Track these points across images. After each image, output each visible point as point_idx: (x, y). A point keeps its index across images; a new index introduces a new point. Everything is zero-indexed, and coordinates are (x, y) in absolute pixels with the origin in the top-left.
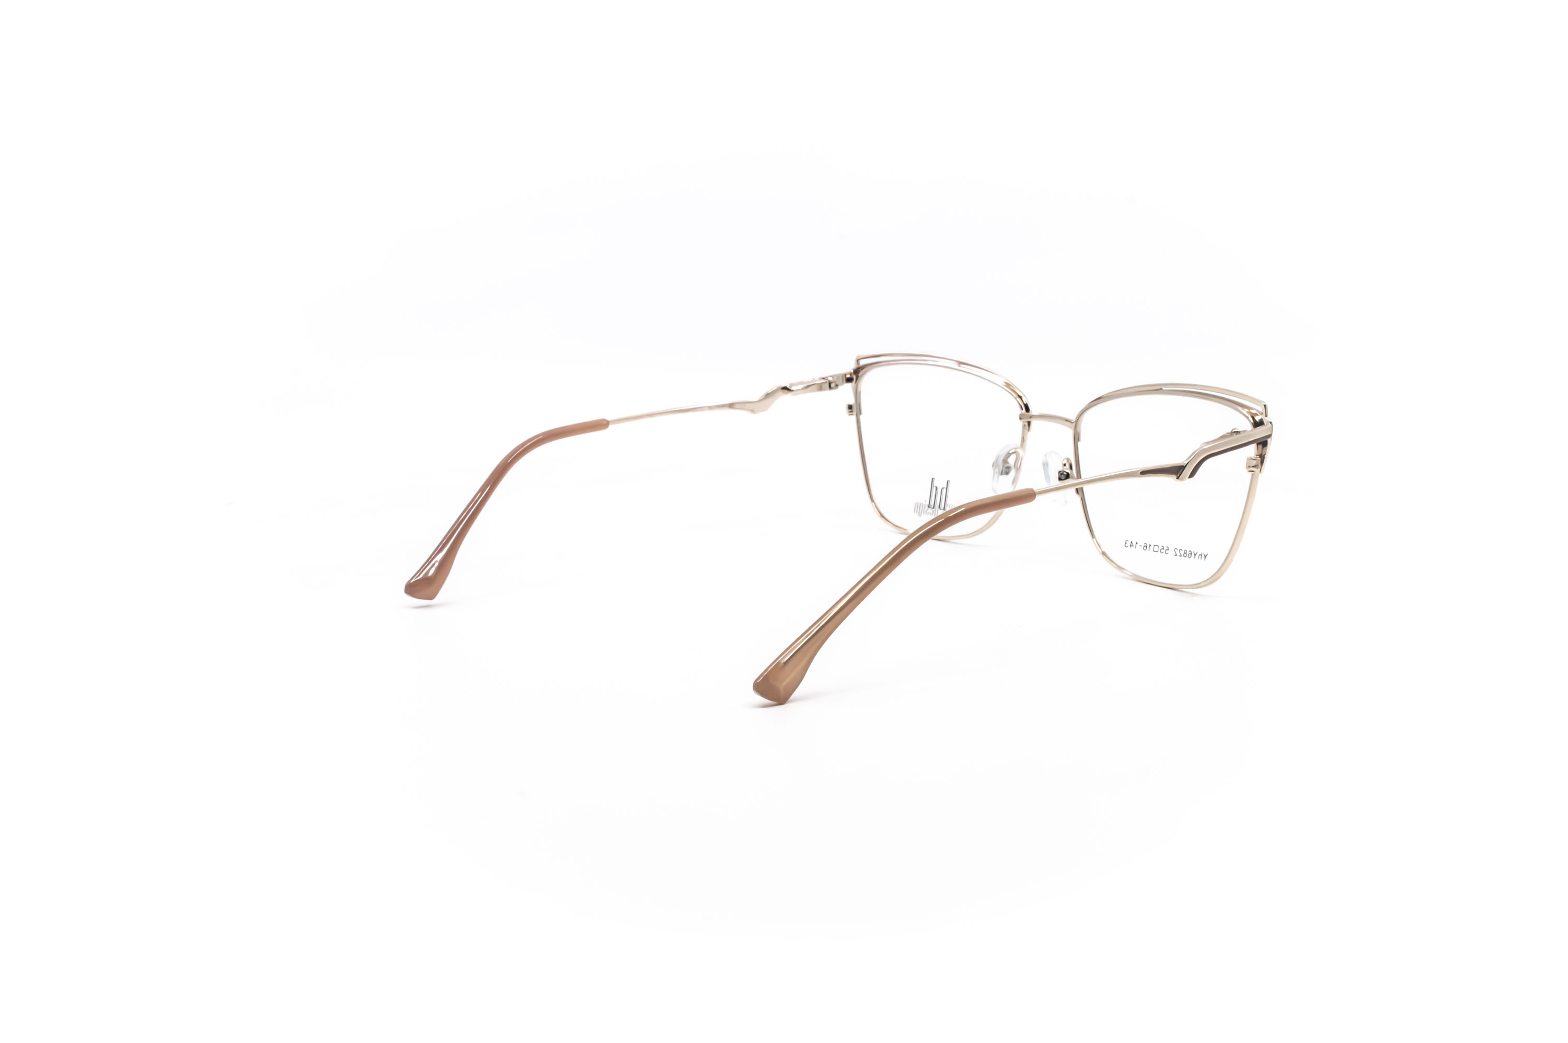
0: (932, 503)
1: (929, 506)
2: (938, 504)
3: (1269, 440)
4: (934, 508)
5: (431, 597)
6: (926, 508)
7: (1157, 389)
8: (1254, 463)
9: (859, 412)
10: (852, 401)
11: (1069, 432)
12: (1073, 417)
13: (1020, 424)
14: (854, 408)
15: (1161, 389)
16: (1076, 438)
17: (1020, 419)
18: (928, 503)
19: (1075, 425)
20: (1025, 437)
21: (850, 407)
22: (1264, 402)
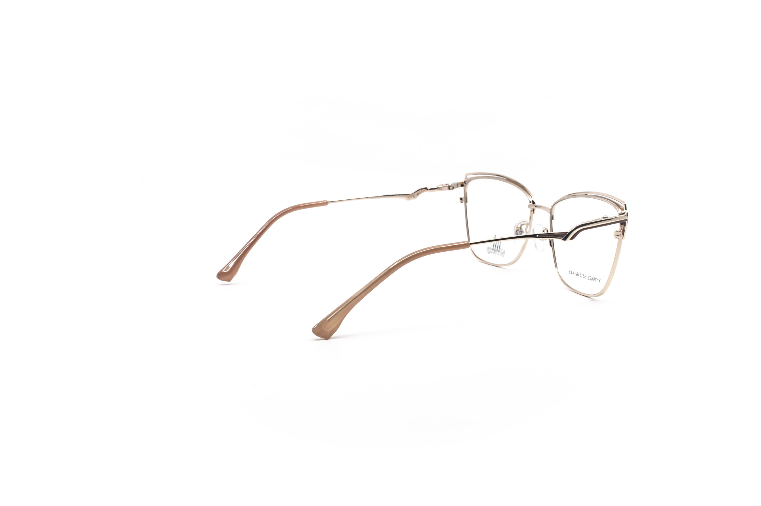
0: (494, 248)
1: (493, 249)
2: (497, 248)
3: (626, 222)
4: (495, 250)
5: (229, 280)
6: (492, 250)
7: (586, 195)
8: (620, 233)
9: (466, 202)
10: (462, 196)
11: (548, 216)
12: (550, 208)
13: (529, 210)
14: (463, 199)
15: (587, 194)
16: (552, 218)
17: (529, 207)
18: (492, 248)
19: (551, 211)
20: (531, 217)
21: (461, 199)
22: (625, 203)
